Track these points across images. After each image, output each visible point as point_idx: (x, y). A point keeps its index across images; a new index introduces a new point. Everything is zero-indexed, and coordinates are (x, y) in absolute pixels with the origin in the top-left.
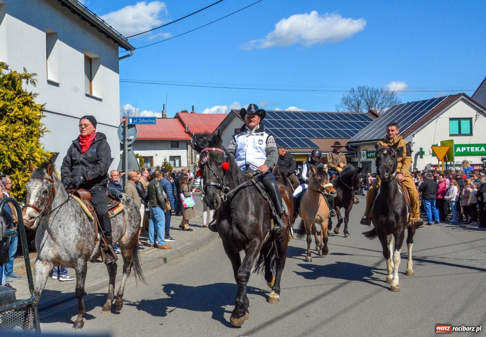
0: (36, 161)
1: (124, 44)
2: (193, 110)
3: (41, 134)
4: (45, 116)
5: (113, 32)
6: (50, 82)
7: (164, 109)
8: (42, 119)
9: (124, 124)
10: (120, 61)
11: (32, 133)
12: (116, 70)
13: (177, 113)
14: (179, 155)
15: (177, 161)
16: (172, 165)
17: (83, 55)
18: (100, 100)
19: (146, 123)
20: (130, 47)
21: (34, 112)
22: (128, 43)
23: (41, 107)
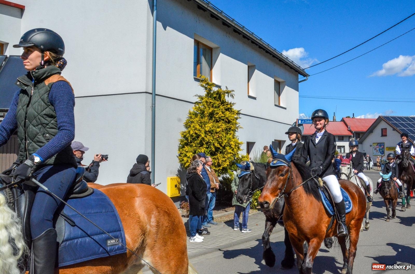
0: (232, 147)
1: (302, 73)
2: (353, 116)
3: (236, 129)
4: (240, 118)
5: (294, 65)
6: (250, 97)
7: (334, 115)
8: (239, 119)
9: (296, 124)
10: (299, 84)
11: (230, 129)
12: (297, 89)
13: (343, 118)
14: (344, 145)
15: (342, 149)
16: (339, 152)
17: (274, 79)
18: (285, 109)
19: (310, 123)
20: (306, 74)
21: (232, 115)
22: (305, 72)
23: (237, 112)
